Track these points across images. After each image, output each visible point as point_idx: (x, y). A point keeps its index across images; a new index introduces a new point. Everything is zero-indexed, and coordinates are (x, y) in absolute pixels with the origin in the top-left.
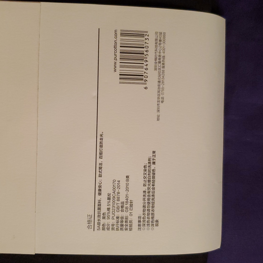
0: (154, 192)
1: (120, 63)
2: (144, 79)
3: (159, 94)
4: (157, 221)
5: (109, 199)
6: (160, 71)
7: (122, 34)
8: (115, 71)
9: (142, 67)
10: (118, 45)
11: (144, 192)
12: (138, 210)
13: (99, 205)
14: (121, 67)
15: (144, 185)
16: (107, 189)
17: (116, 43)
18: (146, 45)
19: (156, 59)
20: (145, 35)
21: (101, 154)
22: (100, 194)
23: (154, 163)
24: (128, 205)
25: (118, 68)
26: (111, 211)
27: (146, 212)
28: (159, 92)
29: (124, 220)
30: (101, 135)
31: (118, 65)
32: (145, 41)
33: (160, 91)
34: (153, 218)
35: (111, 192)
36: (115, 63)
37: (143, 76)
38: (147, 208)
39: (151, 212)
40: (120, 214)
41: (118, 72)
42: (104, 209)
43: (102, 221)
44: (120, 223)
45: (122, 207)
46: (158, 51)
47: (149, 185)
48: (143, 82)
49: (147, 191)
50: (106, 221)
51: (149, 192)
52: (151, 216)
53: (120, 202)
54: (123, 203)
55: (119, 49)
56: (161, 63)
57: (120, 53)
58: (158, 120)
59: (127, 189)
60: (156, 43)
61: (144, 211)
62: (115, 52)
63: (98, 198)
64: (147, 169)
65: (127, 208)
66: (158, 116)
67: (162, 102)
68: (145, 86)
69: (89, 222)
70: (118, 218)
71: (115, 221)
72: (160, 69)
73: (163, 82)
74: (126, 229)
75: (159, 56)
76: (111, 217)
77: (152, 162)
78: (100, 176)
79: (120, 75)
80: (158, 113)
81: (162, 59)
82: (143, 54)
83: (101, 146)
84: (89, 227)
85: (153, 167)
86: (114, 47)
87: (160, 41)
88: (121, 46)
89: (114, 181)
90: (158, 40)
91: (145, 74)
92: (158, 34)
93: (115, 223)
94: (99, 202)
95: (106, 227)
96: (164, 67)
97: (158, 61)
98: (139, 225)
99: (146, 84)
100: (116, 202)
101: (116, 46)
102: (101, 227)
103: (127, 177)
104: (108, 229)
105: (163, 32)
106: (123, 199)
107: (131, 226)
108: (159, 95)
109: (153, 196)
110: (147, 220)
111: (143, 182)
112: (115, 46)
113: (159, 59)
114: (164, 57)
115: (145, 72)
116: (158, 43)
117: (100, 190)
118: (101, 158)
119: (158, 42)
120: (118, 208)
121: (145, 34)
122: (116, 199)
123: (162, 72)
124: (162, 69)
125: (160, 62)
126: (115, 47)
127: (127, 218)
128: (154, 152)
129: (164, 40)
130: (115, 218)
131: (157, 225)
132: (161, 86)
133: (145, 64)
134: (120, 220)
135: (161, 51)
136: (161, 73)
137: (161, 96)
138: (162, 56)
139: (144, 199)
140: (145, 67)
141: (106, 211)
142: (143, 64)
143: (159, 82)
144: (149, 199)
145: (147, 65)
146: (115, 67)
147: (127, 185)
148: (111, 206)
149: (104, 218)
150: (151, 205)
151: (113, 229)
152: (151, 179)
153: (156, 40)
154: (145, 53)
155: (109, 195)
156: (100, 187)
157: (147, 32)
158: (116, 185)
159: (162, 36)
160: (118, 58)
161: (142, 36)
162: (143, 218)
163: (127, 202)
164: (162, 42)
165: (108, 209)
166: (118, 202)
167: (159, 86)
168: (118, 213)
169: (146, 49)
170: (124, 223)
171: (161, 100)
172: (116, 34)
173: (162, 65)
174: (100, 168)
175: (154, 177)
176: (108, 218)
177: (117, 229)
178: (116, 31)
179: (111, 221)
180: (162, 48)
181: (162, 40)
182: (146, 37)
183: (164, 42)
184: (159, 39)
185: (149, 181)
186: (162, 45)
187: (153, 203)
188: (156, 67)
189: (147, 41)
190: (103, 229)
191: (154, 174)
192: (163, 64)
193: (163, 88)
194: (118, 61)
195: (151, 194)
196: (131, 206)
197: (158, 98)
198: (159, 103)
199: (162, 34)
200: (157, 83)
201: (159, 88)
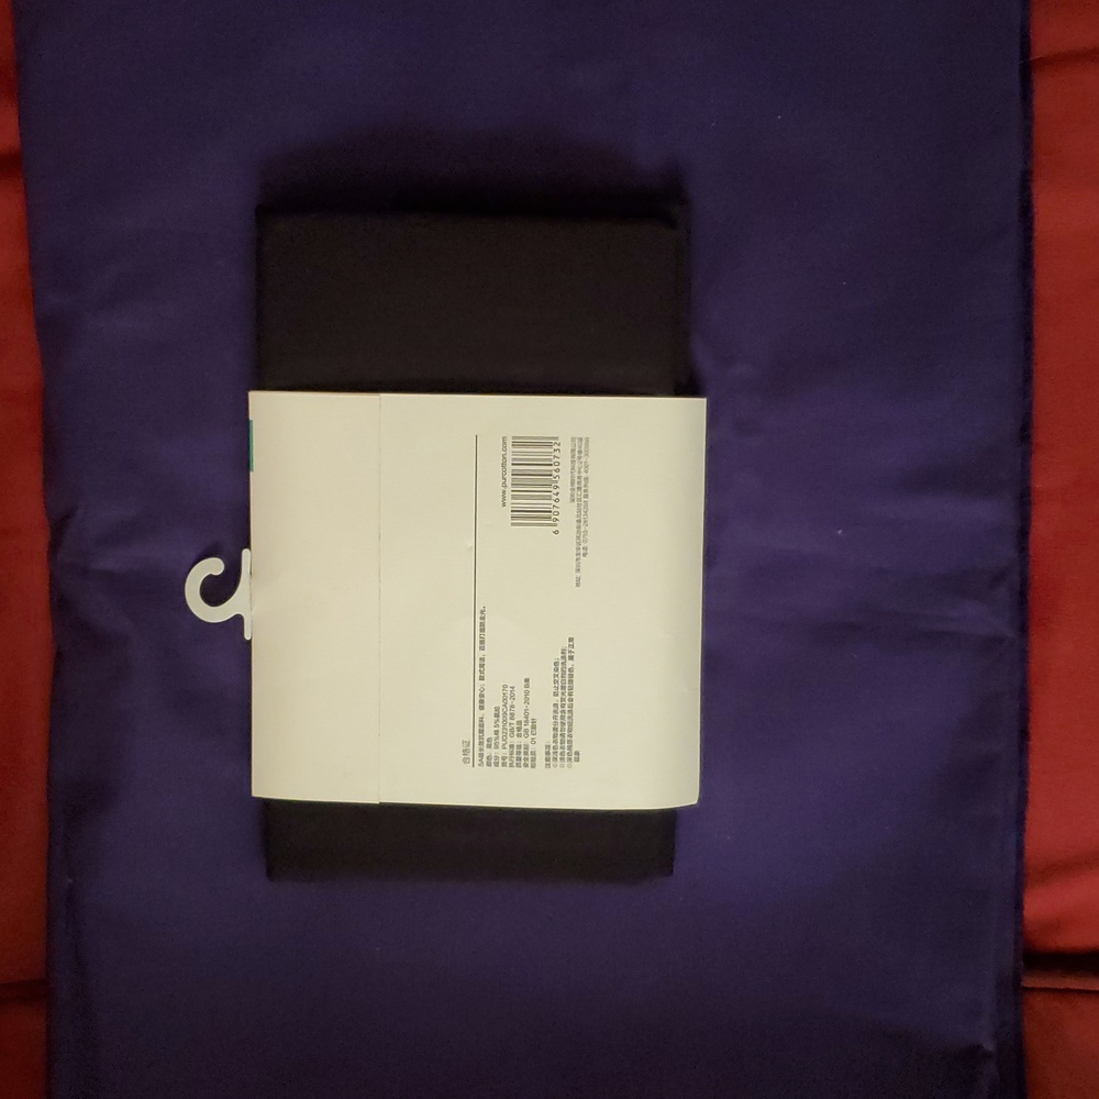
0: (571, 706)
1: (512, 491)
2: (553, 517)
3: (578, 541)
4: (577, 753)
5: (497, 715)
6: (580, 503)
7: (515, 444)
8: (504, 505)
9: (549, 498)
10: (509, 462)
11: (555, 705)
12: (544, 735)
13: (482, 725)
14: (513, 497)
15: (556, 694)
16: (494, 699)
17: (504, 458)
18: (556, 460)
19: (572, 484)
20: (553, 444)
21: (482, 642)
22: (482, 708)
23: (571, 658)
24: (529, 727)
25: (509, 500)
26: (500, 735)
27: (559, 738)
28: (578, 538)
29: (522, 750)
30: (482, 612)
31: (509, 494)
32: (553, 454)
33: (581, 536)
34: (570, 748)
35: (501, 705)
36: (504, 492)
37: (551, 512)
38: (559, 733)
39: (566, 738)
40: (516, 741)
41: (509, 507)
42: (489, 732)
43: (486, 752)
44: (515, 756)
45: (519, 729)
46: (577, 469)
47: (563, 694)
48: (552, 522)
49: (559, 703)
50: (493, 752)
51: (563, 706)
52: (566, 745)
53: (514, 722)
54: (519, 722)
55: (510, 468)
56: (582, 490)
57: (513, 475)
58: (578, 585)
59: (527, 701)
60: (573, 456)
61: (555, 736)
62: (504, 474)
63: (479, 713)
64: (560, 667)
65: (526, 731)
66: (578, 579)
67: (585, 555)
68: (554, 529)
69: (465, 752)
70: (512, 746)
71: (507, 751)
72: (579, 500)
73: (585, 522)
74: (526, 765)
75: (579, 477)
76: (500, 746)
77: (567, 655)
78: (482, 678)
79: (512, 511)
81: (583, 483)
82: (551, 475)
83: (482, 630)
84: (465, 761)
85: (569, 664)
86: (502, 465)
87: (580, 452)
88: (513, 464)
89: (505, 687)
90: (577, 452)
91: (555, 509)
92: (576, 440)
93: (508, 755)
94: (481, 720)
95: (493, 761)
96: (586, 496)
97: (576, 486)
98: (547, 760)
99: (556, 525)
100: (509, 721)
101: (505, 463)
102: (485, 760)
103: (527, 680)
104: (497, 764)
105: (584, 436)
106: (520, 716)
107: (534, 760)
108: (579, 544)
109: (570, 711)
110: (559, 751)
111: (553, 690)
113: (579, 483)
114: (586, 479)
115: (554, 506)
116: (576, 457)
117: (482, 701)
118: (482, 648)
119: (577, 455)
120: (512, 730)
121: (554, 441)
122: (508, 716)
123: (583, 504)
124: (583, 500)
125: (579, 488)
126: (504, 465)
127: (526, 747)
128: (571, 640)
129: (587, 451)
130: (507, 746)
131: (577, 760)
132: (583, 529)
133: (555, 491)
134: (515, 750)
135: (582, 470)
136: (582, 507)
137: (583, 545)
138: (583, 478)
139: (555, 717)
140: (555, 497)
141: (494, 736)
142: (551, 492)
143: (579, 521)
144: (563, 717)
145: (558, 493)
146: (504, 498)
147: (527, 693)
148: (501, 727)
149: (489, 746)
150: (566, 727)
151: (504, 765)
152: (567, 685)
153: (573, 451)
154: (555, 474)
155: (497, 709)
156: (482, 696)
157: (556, 438)
158: (508, 693)
159: (584, 444)
160: (509, 483)
161: (549, 445)
162: (554, 748)
163: (527, 722)
164: (583, 455)
165: (496, 732)
166: (512, 722)
167: (579, 527)
168: (512, 739)
169: (555, 468)
170: (523, 756)
171: (582, 552)
172: (504, 443)
173: (583, 493)
174: (482, 666)
175: (571, 682)
176: (497, 747)
177: (511, 765)
178: (504, 439)
179: (501, 752)
180: (583, 464)
181: (583, 451)
182: (556, 447)
183: (587, 455)
184: (577, 449)
185: (563, 688)
186: (583, 460)
187: (570, 724)
188: (572, 495)
189: (557, 453)
190: (489, 764)
191: (571, 676)
192: (585, 491)
193: (586, 532)
194: (509, 488)
195: (567, 709)
196: (534, 727)
197: (578, 549)
198: (578, 557)
199: (584, 441)
200: (575, 524)
201: (578, 532)
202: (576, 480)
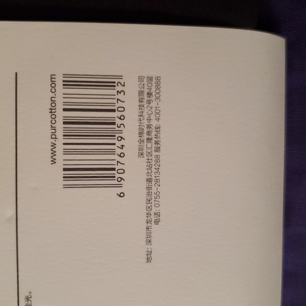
1: (64, 144)
2: (117, 176)
3: (149, 205)
6: (150, 158)
7: (67, 84)
8: (54, 161)
9: (112, 152)
10: (60, 107)
14: (66, 152)
17: (53, 102)
18: (120, 104)
19: (141, 134)
20: (116, 84)
25: (60, 156)
28: (149, 201)
30: (28, 299)
31: (60, 148)
32: (116, 97)
33: (152, 198)
36: (54, 145)
37: (114, 169)
41: (60, 164)
46: (146, 116)
48: (116, 182)
55: (60, 115)
56: (153, 142)
57: (65, 123)
58: (149, 260)
60: (141, 101)
62: (53, 122)
66: (149, 253)
67: (157, 222)
68: (119, 190)
72: (150, 154)
73: (157, 181)
75: (149, 126)
79: (65, 170)
80: (149, 246)
81: (154, 133)
82: (114, 124)
86: (50, 111)
87: (149, 94)
88: (65, 110)
90: (145, 95)
91: (120, 166)
92: (145, 80)
96: (158, 149)
97: (145, 136)
99: (121, 186)
101: (54, 108)
105: (154, 74)
108: (149, 208)
112: (51, 109)
113: (149, 133)
114: (157, 128)
115: (118, 162)
116: (145, 101)
119: (146, 98)
121: (117, 81)
123: (154, 159)
124: (154, 154)
125: (149, 140)
126: (52, 111)
129: (158, 93)
132: (154, 190)
133: (119, 144)
135: (153, 117)
136: (153, 163)
137: (154, 210)
138: (153, 127)
140: (119, 151)
142: (114, 144)
143: (149, 180)
145: (123, 146)
146: (54, 153)
153: (141, 93)
154: (118, 122)
157: (120, 77)
159: (154, 85)
160: (60, 133)
161: (111, 85)
164: (153, 98)
167: (149, 188)
169: (119, 114)
171: (153, 218)
172: (53, 82)
173: (154, 145)
178: (52, 77)
180: (154, 110)
181: (154, 94)
182: (119, 88)
183: (158, 98)
184: (146, 91)
186: (153, 104)
188: (141, 149)
189: (120, 96)
192: (157, 143)
193: (158, 194)
194: (60, 140)
197: (148, 215)
198: (149, 225)
199: (154, 80)
200: (144, 184)
201: (149, 194)
202: (146, 130)
